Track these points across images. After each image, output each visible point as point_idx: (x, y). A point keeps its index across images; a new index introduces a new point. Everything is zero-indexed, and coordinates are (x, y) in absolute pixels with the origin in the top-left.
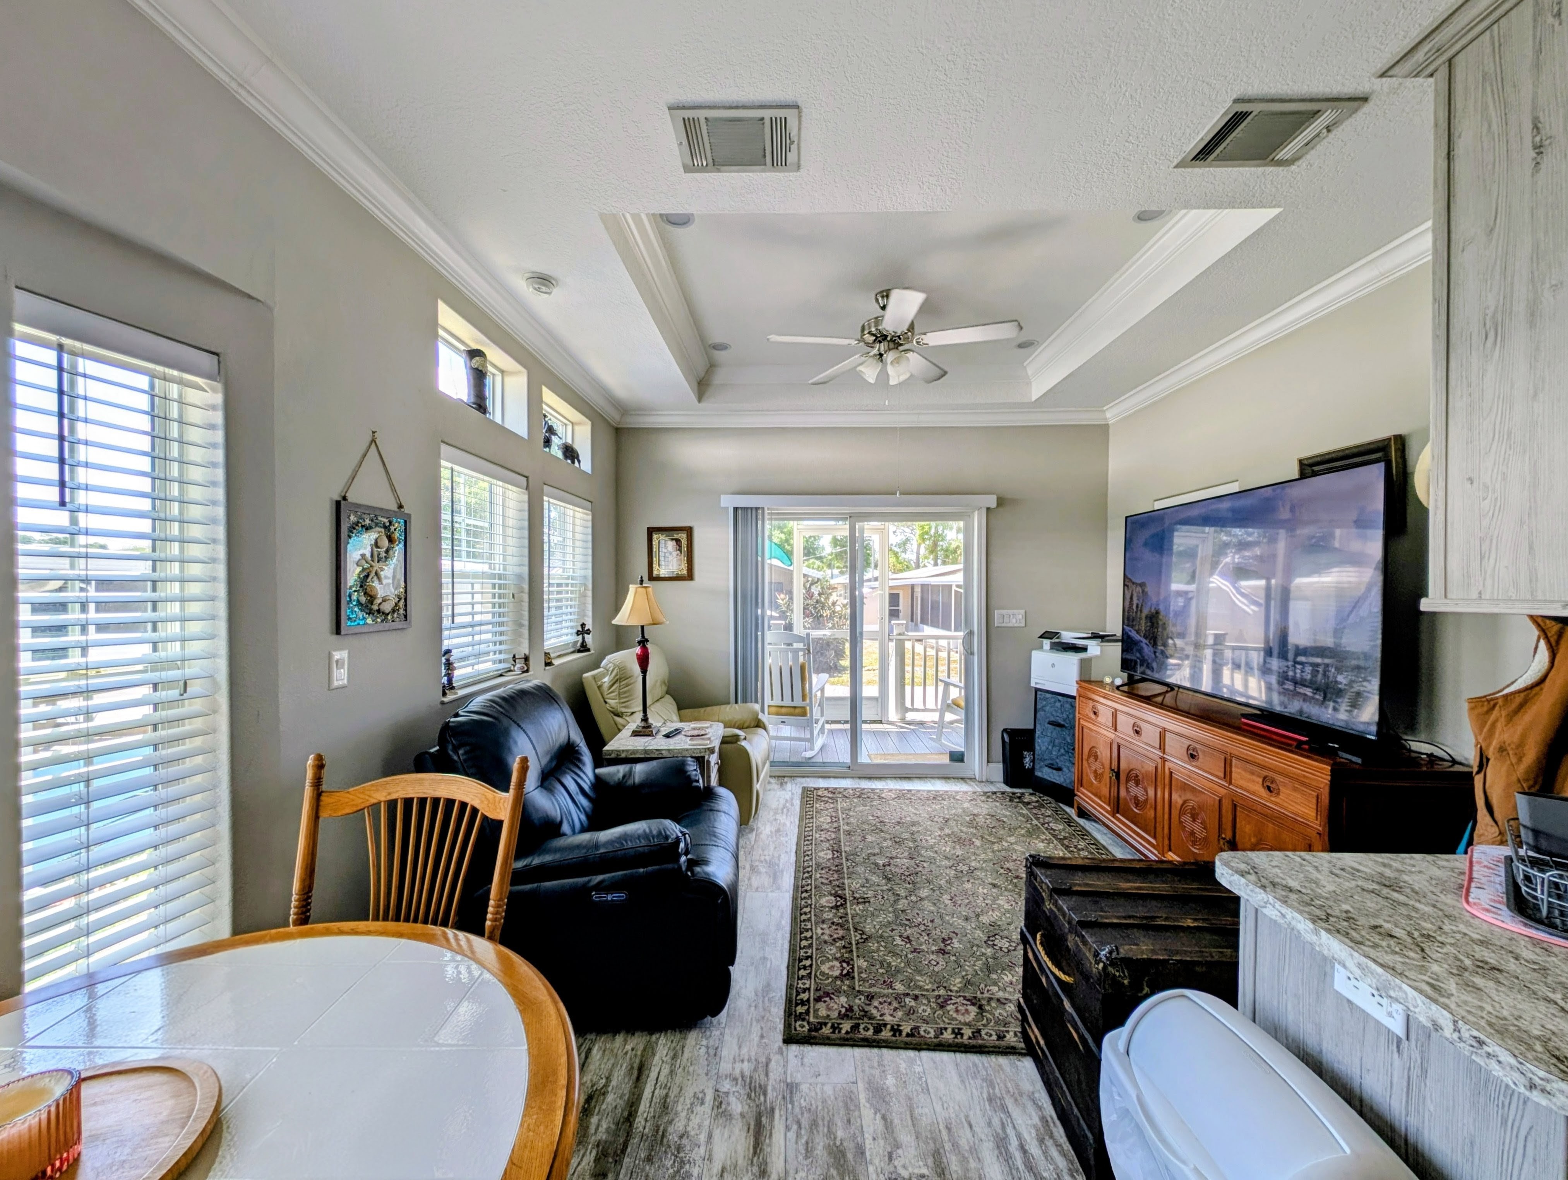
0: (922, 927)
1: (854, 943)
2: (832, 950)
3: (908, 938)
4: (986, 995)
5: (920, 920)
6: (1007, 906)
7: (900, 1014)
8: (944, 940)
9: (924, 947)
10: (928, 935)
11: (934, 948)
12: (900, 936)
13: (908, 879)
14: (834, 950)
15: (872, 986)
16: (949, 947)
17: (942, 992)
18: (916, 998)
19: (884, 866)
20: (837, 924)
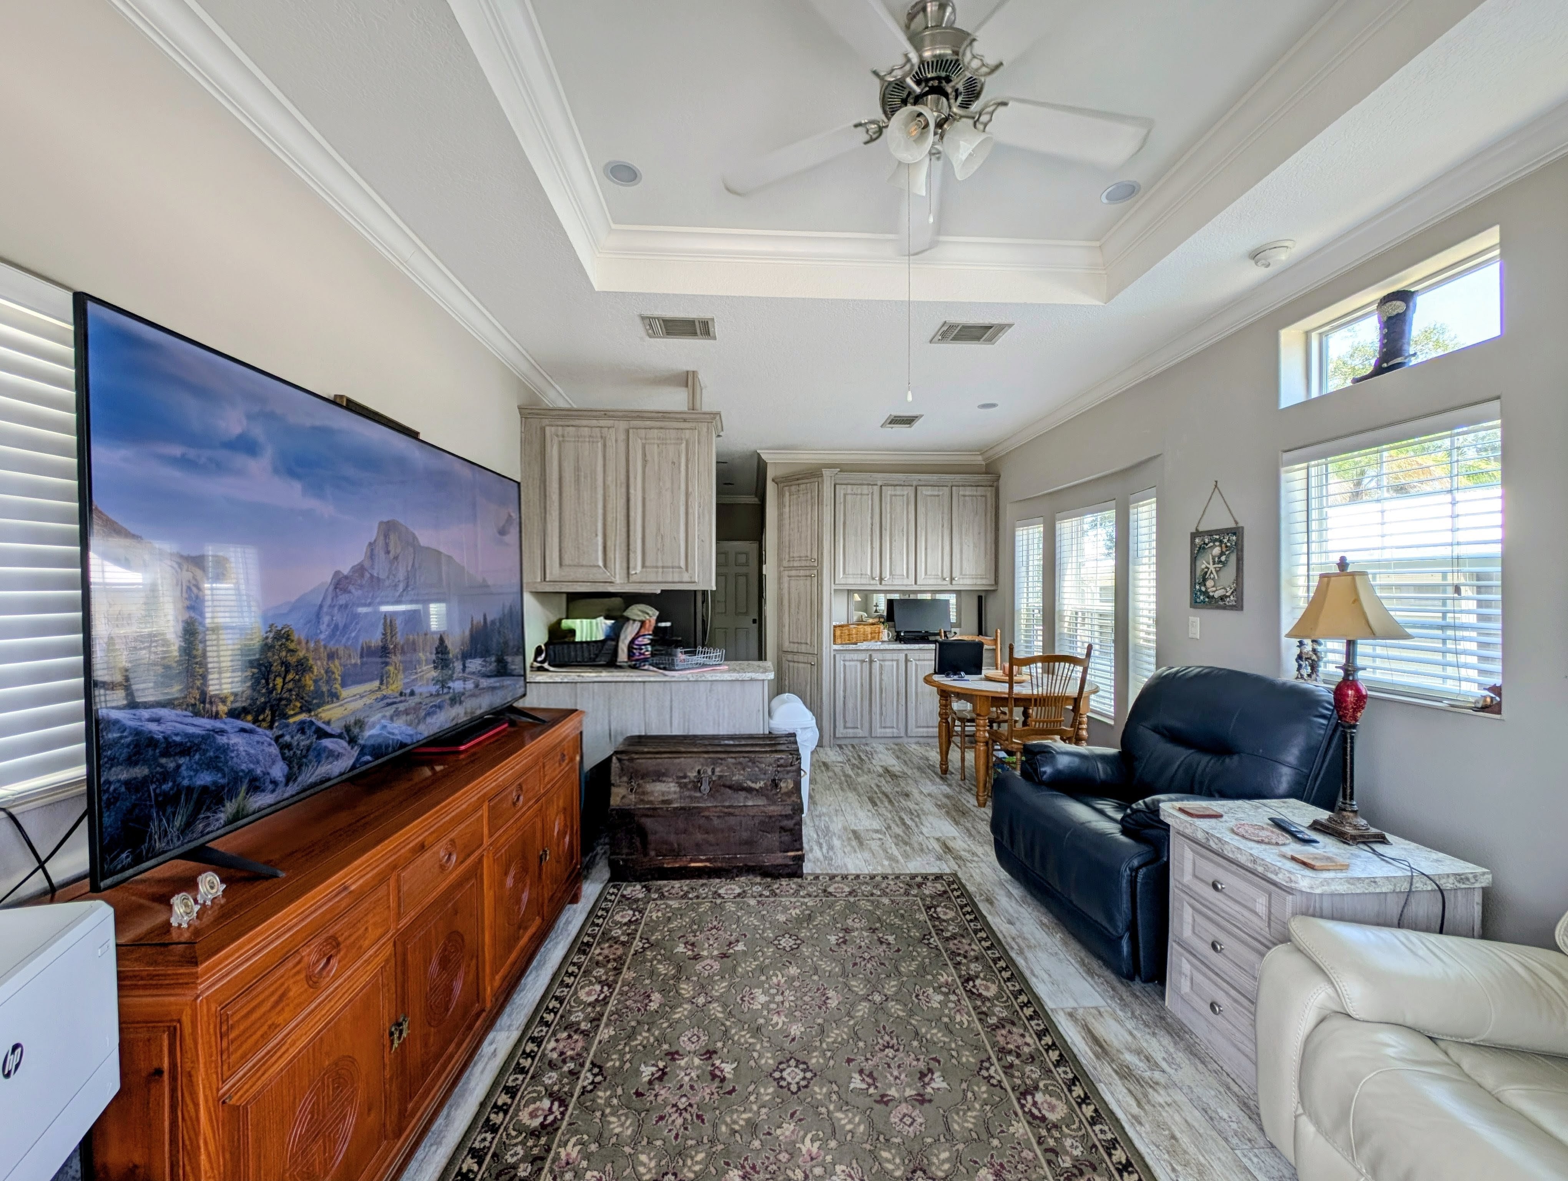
0: (866, 955)
1: (934, 933)
2: (952, 929)
3: (881, 943)
4: (818, 899)
5: (869, 966)
6: (758, 992)
7: (884, 885)
8: (845, 942)
9: (865, 934)
10: (860, 947)
11: (856, 934)
12: (889, 944)
13: (887, 1038)
14: (950, 928)
15: (908, 901)
16: (841, 935)
17: (852, 899)
18: (872, 895)
19: (930, 1071)
20: (959, 955)
